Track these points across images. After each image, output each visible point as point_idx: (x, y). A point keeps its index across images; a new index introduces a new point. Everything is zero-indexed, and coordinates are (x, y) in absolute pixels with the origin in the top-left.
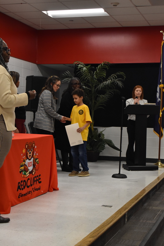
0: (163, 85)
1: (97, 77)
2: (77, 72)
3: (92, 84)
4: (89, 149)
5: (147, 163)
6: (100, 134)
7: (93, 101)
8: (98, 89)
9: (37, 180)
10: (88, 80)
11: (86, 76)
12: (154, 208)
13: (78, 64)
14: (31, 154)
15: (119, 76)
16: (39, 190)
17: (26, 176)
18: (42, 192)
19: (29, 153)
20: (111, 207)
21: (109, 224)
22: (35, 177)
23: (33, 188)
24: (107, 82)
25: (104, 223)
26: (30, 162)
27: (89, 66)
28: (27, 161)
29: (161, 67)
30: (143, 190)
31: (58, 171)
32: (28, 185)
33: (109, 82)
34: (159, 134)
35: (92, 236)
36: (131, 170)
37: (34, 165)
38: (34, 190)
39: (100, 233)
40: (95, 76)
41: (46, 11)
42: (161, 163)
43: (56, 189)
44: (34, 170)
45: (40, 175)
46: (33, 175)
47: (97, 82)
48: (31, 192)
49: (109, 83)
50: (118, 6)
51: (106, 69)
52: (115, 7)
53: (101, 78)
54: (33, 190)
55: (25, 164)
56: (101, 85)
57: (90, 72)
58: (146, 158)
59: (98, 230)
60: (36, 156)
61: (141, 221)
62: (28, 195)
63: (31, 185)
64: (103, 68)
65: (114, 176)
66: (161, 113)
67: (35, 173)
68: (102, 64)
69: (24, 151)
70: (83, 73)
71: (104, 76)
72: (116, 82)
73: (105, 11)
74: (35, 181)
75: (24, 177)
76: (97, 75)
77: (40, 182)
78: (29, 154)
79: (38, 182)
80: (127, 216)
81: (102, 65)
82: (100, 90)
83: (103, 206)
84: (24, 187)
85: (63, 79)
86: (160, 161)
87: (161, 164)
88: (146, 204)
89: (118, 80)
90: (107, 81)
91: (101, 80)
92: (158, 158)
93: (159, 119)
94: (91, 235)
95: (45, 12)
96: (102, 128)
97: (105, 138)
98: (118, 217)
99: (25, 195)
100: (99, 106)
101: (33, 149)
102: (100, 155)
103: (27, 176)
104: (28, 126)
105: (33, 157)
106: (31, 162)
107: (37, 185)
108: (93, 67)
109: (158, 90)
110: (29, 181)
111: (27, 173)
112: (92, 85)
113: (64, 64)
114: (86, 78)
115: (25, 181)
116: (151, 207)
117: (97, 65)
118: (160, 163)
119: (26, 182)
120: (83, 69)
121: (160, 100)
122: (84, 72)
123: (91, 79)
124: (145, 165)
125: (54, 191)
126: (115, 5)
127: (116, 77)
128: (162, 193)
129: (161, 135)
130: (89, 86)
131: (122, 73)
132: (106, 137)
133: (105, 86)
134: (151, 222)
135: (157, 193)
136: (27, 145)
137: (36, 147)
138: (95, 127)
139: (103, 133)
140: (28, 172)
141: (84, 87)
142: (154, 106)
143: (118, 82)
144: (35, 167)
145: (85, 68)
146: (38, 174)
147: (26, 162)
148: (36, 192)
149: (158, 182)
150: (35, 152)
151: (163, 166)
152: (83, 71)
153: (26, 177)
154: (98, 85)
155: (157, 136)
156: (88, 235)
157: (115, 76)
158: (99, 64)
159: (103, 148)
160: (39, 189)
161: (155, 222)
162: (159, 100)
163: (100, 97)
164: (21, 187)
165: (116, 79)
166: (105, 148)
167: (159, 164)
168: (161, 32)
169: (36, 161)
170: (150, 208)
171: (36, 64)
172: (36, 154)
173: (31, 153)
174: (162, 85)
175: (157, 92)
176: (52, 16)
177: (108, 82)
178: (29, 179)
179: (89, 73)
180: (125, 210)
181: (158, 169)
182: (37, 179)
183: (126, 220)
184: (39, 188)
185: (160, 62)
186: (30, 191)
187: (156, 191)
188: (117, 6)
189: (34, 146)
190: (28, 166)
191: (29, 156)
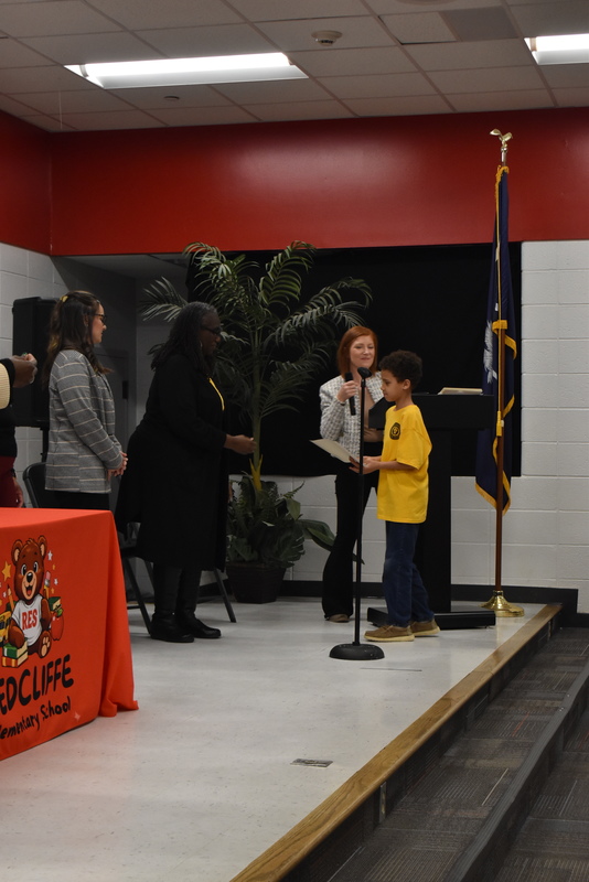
0: (505, 322)
1: (268, 297)
2: (195, 280)
3: (252, 323)
4: (247, 559)
5: (454, 604)
6: (284, 502)
7: (258, 386)
8: (272, 342)
9: (57, 676)
10: (238, 311)
11: (229, 297)
12: (482, 763)
13: (202, 254)
14: (34, 583)
15: (347, 294)
16: (66, 711)
17: (16, 662)
18: (77, 716)
19: (25, 579)
20: (327, 764)
21: (319, 827)
22: (50, 665)
23: (43, 706)
24: (307, 316)
25: (302, 824)
26: (30, 612)
27: (241, 259)
28: (21, 608)
29: (498, 257)
30: (442, 699)
31: (136, 638)
32: (25, 695)
33: (314, 317)
34: (496, 499)
35: (258, 873)
37: (45, 623)
38: (48, 713)
39: (287, 861)
40: (261, 295)
41: (81, 62)
42: (505, 601)
43: (127, 706)
44: (45, 640)
45: (67, 658)
46: (42, 657)
47: (268, 315)
48: (38, 721)
49: (312, 321)
50: (338, 43)
51: (300, 268)
52: (326, 46)
53: (285, 300)
54: (42, 712)
55: (11, 619)
56: (286, 327)
57: (243, 282)
58: (452, 583)
59: (281, 849)
60: (53, 590)
61: (437, 812)
62: (26, 731)
63: (37, 695)
64: (290, 267)
65: (337, 653)
66: (500, 423)
67: (48, 649)
68: (287, 251)
69: (7, 572)
70: (218, 286)
71: (296, 293)
72: (336, 315)
73: (293, 62)
74: (50, 679)
75: (9, 666)
76: (270, 292)
77: (68, 684)
78: (25, 583)
79: (59, 682)
80: (387, 794)
81: (284, 255)
82: (281, 344)
83: (299, 761)
84: (11, 704)
85: (146, 309)
86: (500, 594)
87: (504, 605)
88: (452, 752)
89: (345, 308)
90: (304, 311)
91: (282, 310)
92: (494, 584)
93: (496, 442)
94: (253, 870)
95: (78, 66)
96: (291, 479)
97: (302, 518)
98: (352, 800)
99: (14, 731)
100: (279, 402)
101: (41, 565)
102: (285, 579)
103: (20, 662)
104: (24, 478)
105: (42, 591)
106: (32, 609)
107: (57, 695)
108: (253, 262)
109: (488, 341)
110: (28, 681)
111: (20, 652)
112: (253, 329)
113: (149, 254)
114: (231, 304)
115: (11, 680)
116: (473, 761)
117: (269, 255)
118: (500, 602)
119: (18, 683)
120: (217, 270)
121: (495, 375)
122: (221, 281)
123: (250, 305)
124: (448, 609)
125: (120, 715)
126: (326, 41)
127: (339, 296)
128: (511, 708)
129: (502, 501)
130: (240, 333)
131: (357, 283)
132: (306, 513)
133: (298, 329)
134: (470, 814)
135: (494, 708)
136: (17, 552)
137: (50, 555)
138: (266, 479)
139: (296, 497)
140: (25, 648)
141: (224, 334)
142: (476, 396)
143: (344, 314)
144: (48, 630)
145: (223, 268)
146: (59, 654)
147: (16, 612)
148: (56, 717)
149: (495, 670)
150: (48, 575)
151: (512, 610)
152: (217, 277)
153: (17, 667)
154: (275, 325)
155: (487, 505)
156: (246, 870)
157: (333, 294)
158: (276, 253)
159: (298, 552)
160: (66, 707)
161: (485, 813)
162: (492, 375)
163: (281, 368)
165: (338, 303)
166: (303, 553)
167: (500, 606)
168: (492, 133)
169: (51, 607)
170: (469, 763)
171: (49, 255)
172: (51, 581)
173: (35, 577)
174: (501, 324)
175: (485, 346)
176: (103, 80)
177: (311, 314)
178: (26, 673)
179: (240, 284)
180: (377, 774)
181: (494, 624)
182: (59, 673)
183: (383, 811)
184: (65, 704)
185: (491, 241)
186: (32, 717)
187: (489, 702)
188: (334, 46)
189: (46, 552)
190: (23, 627)
191: (27, 589)
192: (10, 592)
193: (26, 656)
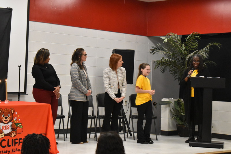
9: (20, 142)
14: (8, 119)
19: (4, 118)
22: (16, 139)
26: (6, 126)
28: (2, 124)
32: (3, 145)
36: (192, 146)
37: (13, 129)
38: (15, 151)
44: (13, 133)
48: (9, 152)
54: (12, 150)
60: (18, 122)
63: (9, 146)
67: (15, 136)
71: (197, 47)
74: (16, 143)
101: (12, 115)
103: (1, 137)
105: (12, 121)
111: (1, 135)
124: (210, 142)
131: (216, 44)
137: (16, 113)
140: (3, 134)
144: (15, 131)
148: (18, 152)
150: (16, 118)
169: (16, 126)
171: (146, 36)
178: (4, 140)
181: (223, 147)
186: (7, 151)
189: (14, 112)
190: (3, 129)
191: (5, 120)
193: (4, 136)
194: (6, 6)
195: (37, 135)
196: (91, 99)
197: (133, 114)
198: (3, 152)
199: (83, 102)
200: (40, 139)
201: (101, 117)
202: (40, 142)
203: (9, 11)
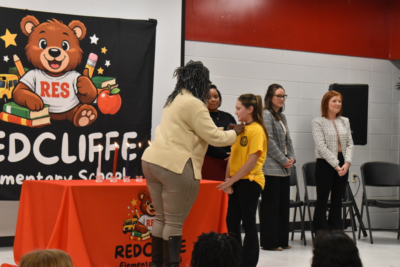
18: (188, 266)
19: (149, 206)
26: (152, 220)
28: (143, 219)
45: (184, 241)
55: (137, 222)
69: (134, 202)
75: (136, 240)
78: (149, 208)
99: (135, 265)
103: (144, 239)
111: (143, 235)
115: (137, 246)
119: (142, 248)
136: (142, 196)
140: (148, 233)
147: (141, 219)
153: (141, 240)
164: (124, 253)
171: (388, 59)
178: (148, 244)
190: (147, 226)
191: (151, 211)
192: (137, 211)
193: (149, 237)
194: (145, 17)
195: (217, 235)
196: (293, 172)
197: (368, 198)
198: (148, 264)
199: (279, 177)
200: (223, 241)
201: (311, 203)
202: (223, 246)
203: (152, 24)
